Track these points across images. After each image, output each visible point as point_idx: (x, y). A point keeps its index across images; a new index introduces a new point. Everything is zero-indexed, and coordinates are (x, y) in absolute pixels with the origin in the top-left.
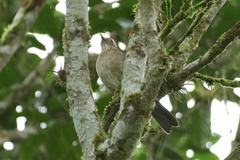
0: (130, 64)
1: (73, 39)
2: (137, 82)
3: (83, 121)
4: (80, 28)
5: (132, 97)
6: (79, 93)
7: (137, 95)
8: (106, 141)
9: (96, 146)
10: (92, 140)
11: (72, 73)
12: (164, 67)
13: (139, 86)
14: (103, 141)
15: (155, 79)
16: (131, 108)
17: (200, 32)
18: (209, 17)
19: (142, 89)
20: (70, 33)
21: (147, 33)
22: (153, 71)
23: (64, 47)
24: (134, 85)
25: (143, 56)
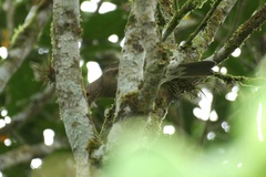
0: (126, 60)
1: (62, 33)
2: (134, 80)
3: (74, 125)
4: (70, 21)
5: (129, 96)
6: (70, 93)
7: (134, 94)
8: (101, 148)
9: (90, 153)
10: (85, 146)
11: (61, 71)
12: (164, 62)
13: (137, 84)
14: (97, 148)
15: (153, 76)
16: (128, 109)
17: (216, 25)
18: (226, 8)
19: (140, 88)
20: (59, 27)
21: (144, 24)
22: (151, 67)
23: (53, 43)
24: (131, 84)
25: (141, 50)
